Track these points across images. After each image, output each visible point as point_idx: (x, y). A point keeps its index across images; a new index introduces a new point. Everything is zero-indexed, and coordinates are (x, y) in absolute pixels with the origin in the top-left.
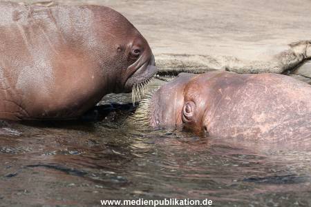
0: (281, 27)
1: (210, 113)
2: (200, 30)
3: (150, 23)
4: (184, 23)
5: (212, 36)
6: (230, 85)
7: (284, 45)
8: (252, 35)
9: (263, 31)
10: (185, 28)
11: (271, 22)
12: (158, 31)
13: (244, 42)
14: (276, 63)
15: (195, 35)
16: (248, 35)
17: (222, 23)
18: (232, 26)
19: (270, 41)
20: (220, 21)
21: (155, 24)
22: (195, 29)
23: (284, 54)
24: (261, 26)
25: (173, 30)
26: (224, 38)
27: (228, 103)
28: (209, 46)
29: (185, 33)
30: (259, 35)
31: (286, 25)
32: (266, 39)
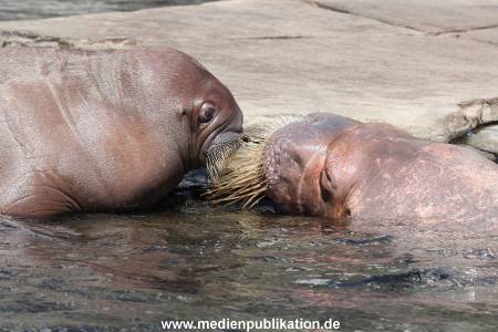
0: (447, 79)
1: (358, 192)
2: (334, 81)
3: (264, 71)
4: (311, 71)
5: (350, 90)
6: (392, 156)
7: (451, 105)
8: (406, 90)
9: (422, 84)
10: (313, 79)
11: (433, 73)
12: (275, 82)
13: (396, 100)
14: (440, 130)
15: (326, 89)
16: (400, 89)
17: (364, 72)
18: (378, 77)
19: (433, 98)
20: (362, 70)
21: (271, 73)
22: (327, 81)
23: (450, 118)
24: (419, 78)
25: (295, 82)
26: (368, 94)
27: (385, 184)
28: (347, 104)
29: (313, 86)
30: (416, 90)
31: (455, 78)
32: (426, 95)
